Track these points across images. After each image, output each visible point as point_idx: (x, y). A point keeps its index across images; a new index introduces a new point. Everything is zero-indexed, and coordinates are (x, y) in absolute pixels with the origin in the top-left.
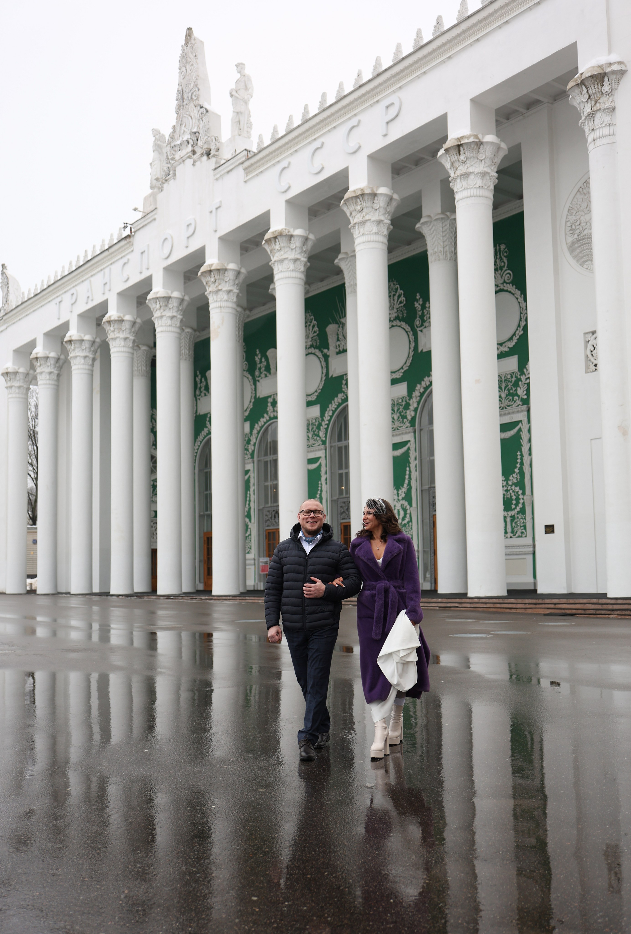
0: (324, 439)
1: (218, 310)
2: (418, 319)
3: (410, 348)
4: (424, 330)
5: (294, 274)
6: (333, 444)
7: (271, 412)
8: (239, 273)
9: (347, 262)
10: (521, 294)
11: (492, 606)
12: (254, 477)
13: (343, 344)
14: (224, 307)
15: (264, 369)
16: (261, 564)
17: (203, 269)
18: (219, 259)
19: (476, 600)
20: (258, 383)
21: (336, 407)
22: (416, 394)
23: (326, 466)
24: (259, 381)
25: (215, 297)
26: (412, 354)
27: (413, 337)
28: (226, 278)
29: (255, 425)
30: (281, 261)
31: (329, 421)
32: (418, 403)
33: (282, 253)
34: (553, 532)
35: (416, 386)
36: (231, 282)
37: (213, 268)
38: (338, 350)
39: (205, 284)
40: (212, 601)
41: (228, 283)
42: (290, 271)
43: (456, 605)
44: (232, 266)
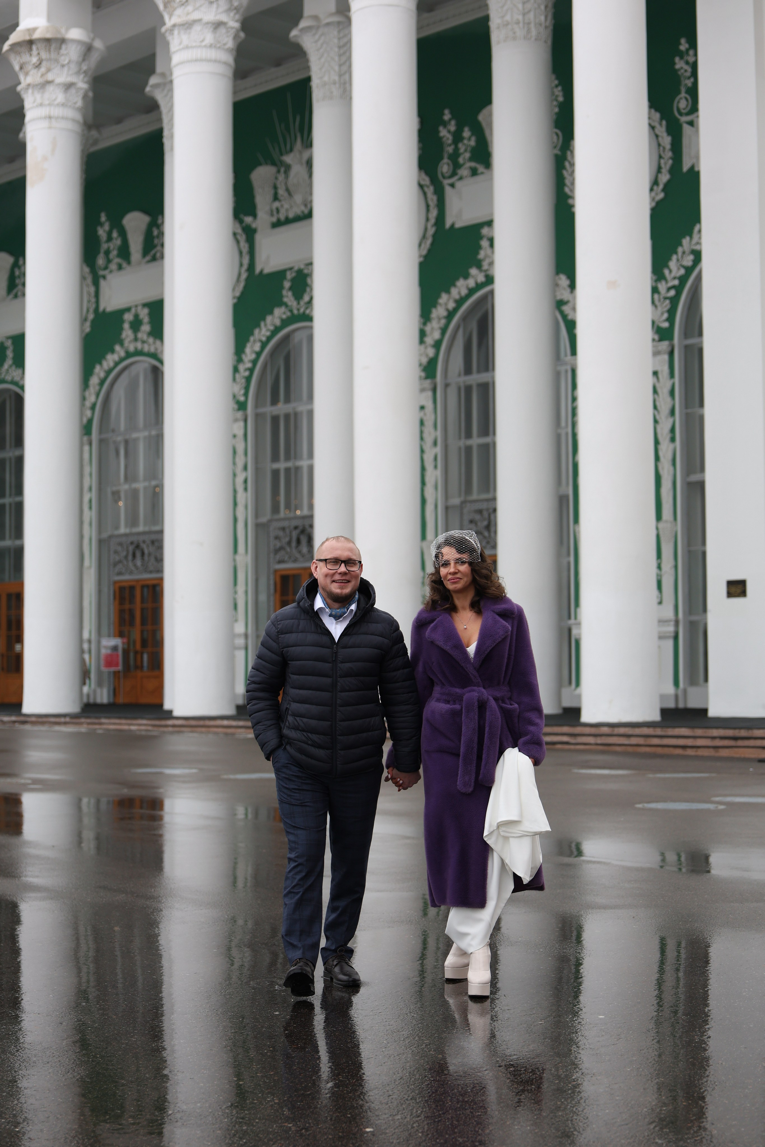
0: (242, 399)
1: (45, 124)
2: (446, 160)
3: (427, 219)
4: (458, 184)
5: (213, 54)
6: (261, 410)
7: (130, 342)
8: (89, 49)
9: (317, 37)
10: (662, 119)
11: (641, 741)
12: (91, 475)
13: (286, 206)
14: (57, 118)
15: (115, 253)
16: (104, 651)
17: (14, 38)
18: (49, 19)
19: (605, 730)
20: (102, 283)
21: (268, 334)
22: (439, 312)
23: (246, 454)
24: (104, 277)
25: (38, 96)
26: (431, 231)
27: (435, 198)
28: (62, 58)
29: (93, 367)
30: (188, 26)
31: (255, 362)
32: (444, 331)
33: (190, 8)
34: (743, 593)
35: (439, 296)
36: (74, 67)
37: (36, 36)
38: (274, 219)
39: (17, 68)
40: (27, 727)
41: (66, 69)
42: (205, 46)
43: (565, 739)
44: (75, 34)
